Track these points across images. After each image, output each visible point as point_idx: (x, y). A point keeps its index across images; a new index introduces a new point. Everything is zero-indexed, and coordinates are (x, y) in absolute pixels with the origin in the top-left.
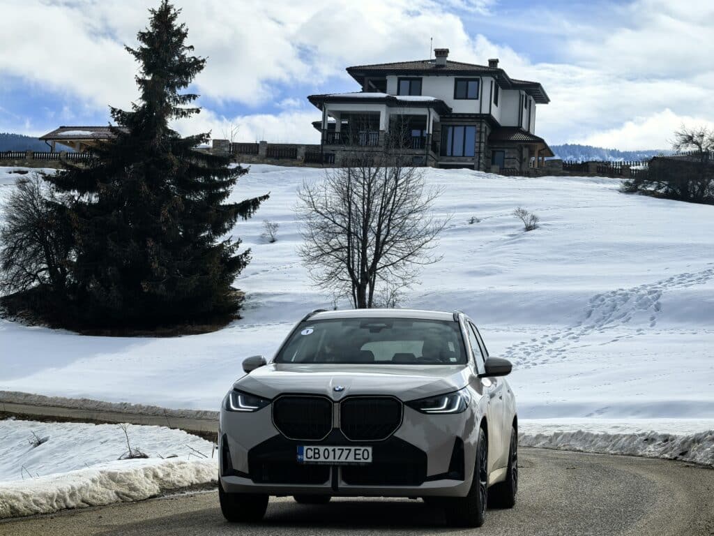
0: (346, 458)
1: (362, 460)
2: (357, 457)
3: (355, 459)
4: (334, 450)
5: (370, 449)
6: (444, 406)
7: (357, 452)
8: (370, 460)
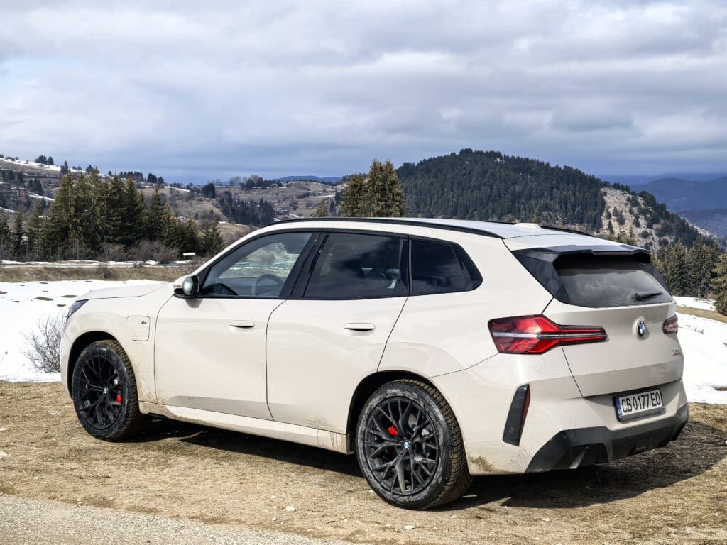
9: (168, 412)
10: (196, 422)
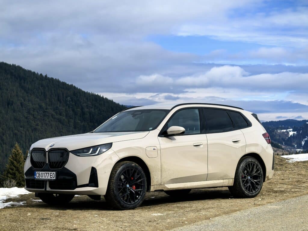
0: (48, 177)
1: (53, 178)
2: (51, 176)
3: (51, 177)
4: (44, 174)
5: (55, 173)
6: (90, 152)
7: (51, 174)
8: (55, 178)
9: (165, 187)
10: (177, 189)
